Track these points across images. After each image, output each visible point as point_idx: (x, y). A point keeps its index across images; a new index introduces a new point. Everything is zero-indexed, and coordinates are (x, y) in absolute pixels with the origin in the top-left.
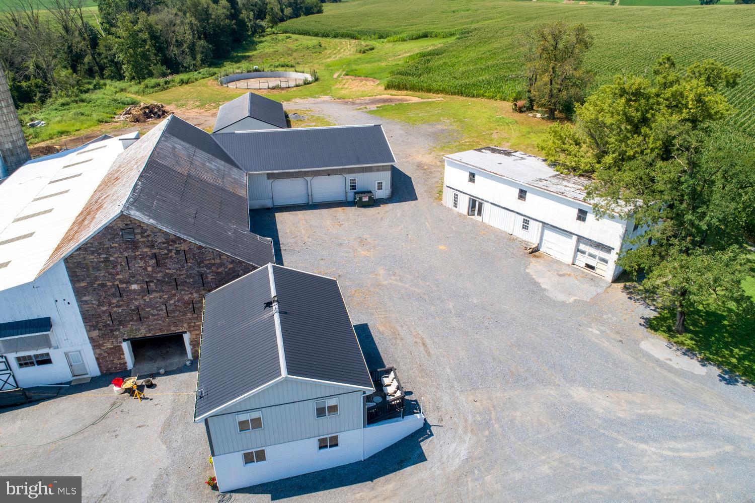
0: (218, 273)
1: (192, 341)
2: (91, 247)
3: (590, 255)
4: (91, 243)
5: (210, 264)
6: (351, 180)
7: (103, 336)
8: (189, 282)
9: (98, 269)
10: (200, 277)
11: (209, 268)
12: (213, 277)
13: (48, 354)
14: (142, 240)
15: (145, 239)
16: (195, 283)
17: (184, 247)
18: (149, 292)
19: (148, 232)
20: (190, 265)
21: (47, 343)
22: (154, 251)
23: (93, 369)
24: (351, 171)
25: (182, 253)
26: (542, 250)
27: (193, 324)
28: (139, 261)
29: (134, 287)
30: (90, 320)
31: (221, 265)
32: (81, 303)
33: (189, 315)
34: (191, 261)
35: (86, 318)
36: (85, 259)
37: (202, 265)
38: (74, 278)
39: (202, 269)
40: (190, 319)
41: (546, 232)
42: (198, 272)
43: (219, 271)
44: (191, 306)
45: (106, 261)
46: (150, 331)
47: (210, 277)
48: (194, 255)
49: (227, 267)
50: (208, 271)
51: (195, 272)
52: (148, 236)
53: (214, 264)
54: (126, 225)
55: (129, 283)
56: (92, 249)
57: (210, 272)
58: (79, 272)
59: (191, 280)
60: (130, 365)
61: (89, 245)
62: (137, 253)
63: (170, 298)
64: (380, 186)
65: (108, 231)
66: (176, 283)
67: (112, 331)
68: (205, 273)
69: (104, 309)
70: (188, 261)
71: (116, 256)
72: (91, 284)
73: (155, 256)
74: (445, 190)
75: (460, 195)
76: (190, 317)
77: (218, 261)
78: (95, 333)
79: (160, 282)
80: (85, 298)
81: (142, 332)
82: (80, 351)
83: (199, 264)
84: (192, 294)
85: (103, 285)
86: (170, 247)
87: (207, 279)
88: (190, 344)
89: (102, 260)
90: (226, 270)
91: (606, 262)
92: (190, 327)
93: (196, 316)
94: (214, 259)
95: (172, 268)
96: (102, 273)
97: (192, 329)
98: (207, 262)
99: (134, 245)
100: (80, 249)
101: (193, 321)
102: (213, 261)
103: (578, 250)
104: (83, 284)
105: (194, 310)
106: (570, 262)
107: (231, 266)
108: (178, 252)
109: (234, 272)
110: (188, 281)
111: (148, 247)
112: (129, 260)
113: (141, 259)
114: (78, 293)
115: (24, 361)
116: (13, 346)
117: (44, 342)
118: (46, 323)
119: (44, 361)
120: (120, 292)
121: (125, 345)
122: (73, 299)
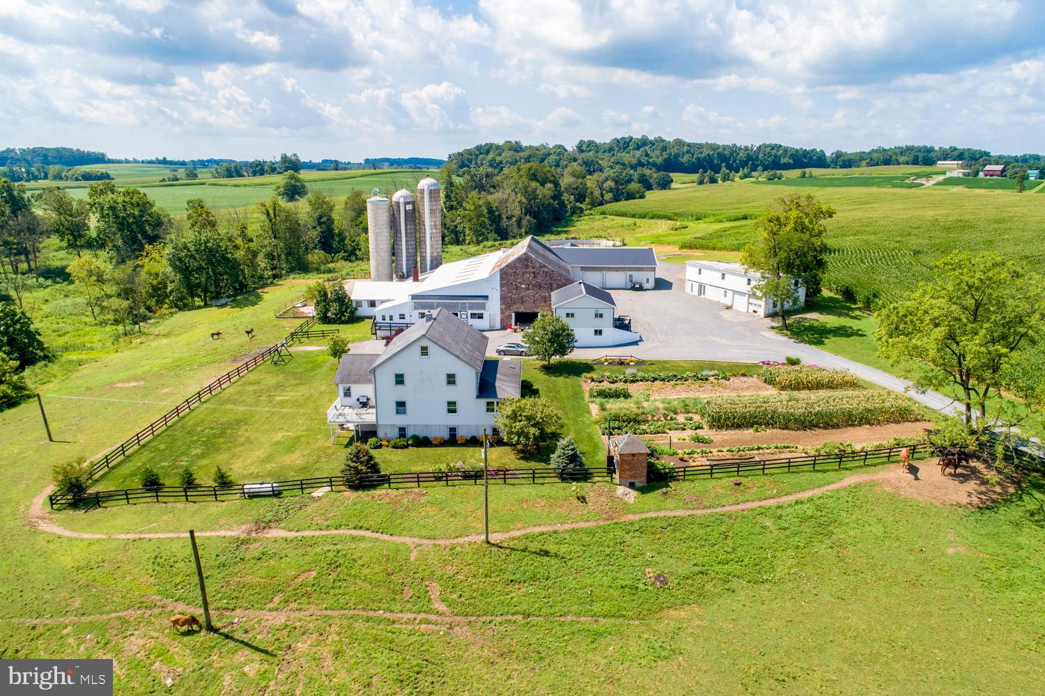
0: (558, 283)
3: (755, 305)
4: (512, 264)
5: (555, 278)
6: (629, 275)
7: (505, 308)
9: (511, 276)
10: (550, 284)
11: (555, 280)
12: (556, 285)
13: (483, 314)
14: (530, 265)
17: (546, 270)
18: (528, 289)
21: (484, 308)
23: (498, 325)
24: (630, 269)
25: (545, 273)
26: (734, 308)
28: (527, 274)
29: (523, 286)
30: (503, 299)
31: (560, 280)
32: (501, 290)
33: (542, 304)
35: (502, 298)
36: (508, 270)
38: (502, 279)
40: (542, 306)
41: (736, 296)
42: (550, 281)
45: (515, 272)
46: (525, 309)
48: (550, 274)
51: (548, 282)
52: (533, 263)
53: (557, 278)
55: (521, 284)
56: (511, 267)
57: (555, 282)
58: (504, 276)
59: (547, 286)
60: (513, 325)
62: (528, 271)
63: (536, 294)
64: (648, 281)
65: (519, 259)
66: (540, 287)
67: (510, 306)
68: (553, 282)
69: (509, 295)
70: (547, 277)
71: (519, 270)
72: (507, 282)
73: (534, 273)
74: (687, 282)
75: (694, 283)
77: (559, 277)
78: (504, 306)
79: (534, 285)
80: (503, 289)
81: (522, 309)
82: (495, 315)
83: (551, 278)
84: (546, 292)
85: (511, 284)
86: (541, 270)
87: (553, 285)
90: (562, 282)
91: (760, 306)
92: (541, 310)
94: (557, 276)
95: (539, 279)
96: (512, 278)
99: (527, 266)
100: (507, 266)
101: (544, 307)
103: (749, 303)
104: (504, 282)
105: (545, 301)
106: (745, 311)
107: (564, 281)
108: (543, 272)
109: (567, 283)
110: (545, 286)
111: (532, 268)
112: (524, 273)
114: (502, 285)
115: (473, 316)
116: (472, 307)
117: (483, 307)
118: (486, 297)
119: (481, 317)
120: (517, 288)
121: (513, 314)
122: (499, 289)
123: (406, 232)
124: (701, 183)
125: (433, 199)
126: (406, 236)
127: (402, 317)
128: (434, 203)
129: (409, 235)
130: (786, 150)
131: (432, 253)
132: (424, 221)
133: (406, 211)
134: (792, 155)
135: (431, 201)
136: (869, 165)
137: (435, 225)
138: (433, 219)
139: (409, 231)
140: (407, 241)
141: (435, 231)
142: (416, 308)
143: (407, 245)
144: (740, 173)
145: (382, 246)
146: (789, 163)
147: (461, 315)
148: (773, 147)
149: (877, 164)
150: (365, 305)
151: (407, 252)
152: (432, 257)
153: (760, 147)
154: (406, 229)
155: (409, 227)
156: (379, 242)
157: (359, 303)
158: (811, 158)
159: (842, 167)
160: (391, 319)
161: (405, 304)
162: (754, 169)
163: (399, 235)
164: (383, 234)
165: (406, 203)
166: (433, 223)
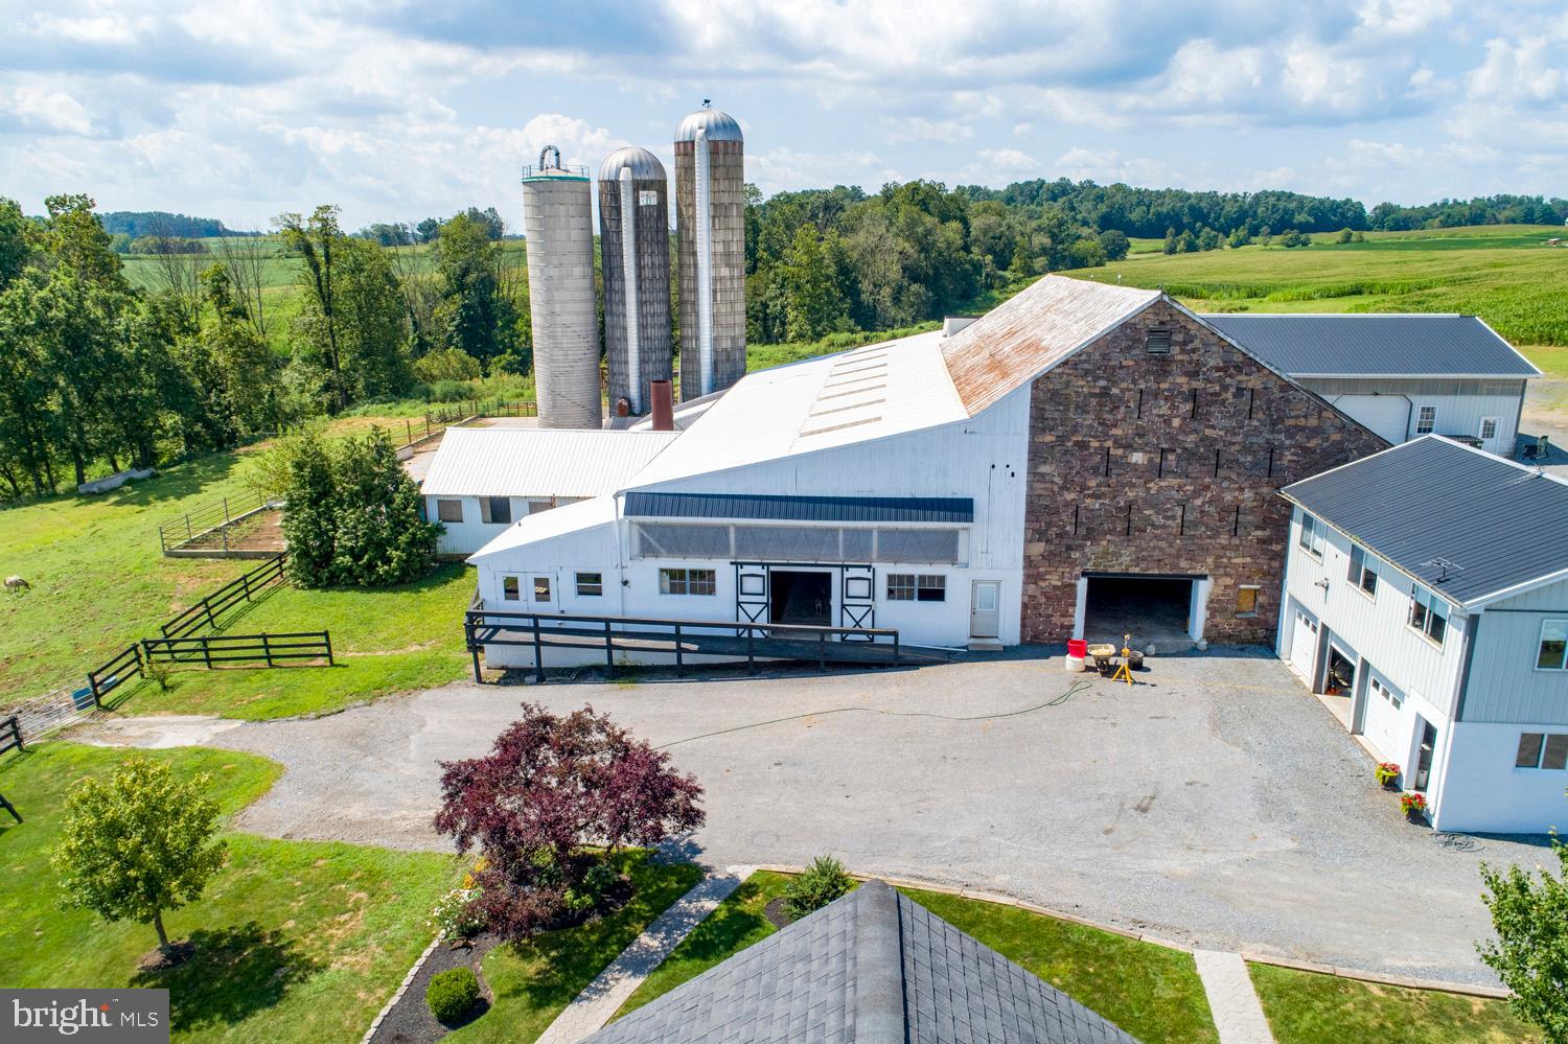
0: (1306, 450)
1: (1212, 601)
2: (1085, 362)
4: (1089, 355)
5: (1295, 426)
6: (1423, 409)
7: (1048, 557)
8: (1243, 463)
9: (1083, 409)
10: (1268, 455)
11: (1291, 436)
12: (1295, 458)
13: (942, 579)
14: (1179, 357)
15: (1185, 357)
16: (1254, 465)
17: (1254, 382)
18: (1160, 473)
19: (1197, 343)
20: (1255, 423)
21: (950, 554)
22: (1195, 384)
23: (1010, 630)
24: (1428, 387)
25: (1248, 395)
27: (1225, 560)
28: (1162, 402)
29: (1138, 458)
30: (1039, 515)
31: (1316, 431)
32: (1034, 475)
33: (1223, 539)
34: (1261, 416)
35: (1034, 511)
36: (1068, 384)
37: (1280, 426)
38: (1038, 422)
39: (1277, 436)
40: (1223, 548)
42: (1267, 442)
43: (1310, 445)
44: (1232, 518)
45: (1105, 393)
46: (1137, 561)
47: (1288, 456)
48: (1270, 401)
49: (1327, 439)
50: (1288, 442)
51: (1261, 441)
52: (1194, 351)
53: (1302, 429)
54: (1162, 323)
55: (1130, 447)
56: (1086, 366)
57: (1292, 446)
58: (1051, 412)
59: (1249, 459)
60: (1078, 633)
61: (1083, 357)
62: (1164, 386)
63: (1196, 494)
65: (1127, 331)
66: (1216, 460)
67: (1069, 548)
68: (1282, 446)
69: (1070, 496)
70: (1254, 416)
71: (1124, 385)
72: (1062, 439)
73: (1194, 395)
76: (1224, 542)
77: (1313, 422)
78: (1039, 548)
79: (1189, 455)
80: (1043, 469)
81: (1124, 561)
82: (998, 583)
83: (1274, 423)
84: (1242, 489)
85: (1083, 445)
86: (1228, 380)
87: (1280, 460)
88: (1208, 608)
89: (1097, 391)
90: (1325, 444)
92: (1217, 567)
93: (1238, 542)
94: (1305, 417)
95: (1217, 427)
96: (1089, 419)
97: (1221, 571)
98: (1292, 422)
99: (1162, 366)
100: (1065, 363)
101: (1228, 553)
102: (1302, 422)
104: (1049, 438)
105: (1236, 529)
107: (1337, 437)
108: (1240, 391)
109: (1342, 451)
110: (1242, 459)
111: (1186, 374)
112: (1144, 397)
113: (1166, 399)
114: (1036, 455)
115: (900, 588)
116: (895, 547)
117: (947, 549)
118: (961, 508)
119: (933, 592)
120: (1108, 465)
121: (1082, 585)
122: (1021, 464)
123: (639, 278)
124: (1172, 251)
125: (720, 172)
126: (639, 288)
127: (589, 583)
128: (723, 185)
129: (646, 285)
130: (1301, 200)
131: (715, 340)
132: (693, 243)
133: (637, 209)
134: (1313, 208)
135: (714, 178)
136: (1444, 224)
137: (728, 254)
138: (721, 236)
139: (647, 273)
140: (641, 303)
141: (725, 272)
142: (647, 550)
143: (641, 314)
144: (1232, 238)
145: (566, 319)
146: (1308, 223)
147: (845, 582)
148: (1279, 196)
149: (1459, 224)
150: (473, 514)
151: (642, 338)
152: (715, 351)
153: (1257, 196)
154: (639, 267)
155: (647, 260)
156: (558, 308)
157: (451, 508)
158: (1343, 215)
159: (1391, 229)
160: (544, 597)
161: (602, 530)
162: (1255, 231)
163: (616, 285)
164: (568, 283)
165: (639, 186)
166: (720, 248)
